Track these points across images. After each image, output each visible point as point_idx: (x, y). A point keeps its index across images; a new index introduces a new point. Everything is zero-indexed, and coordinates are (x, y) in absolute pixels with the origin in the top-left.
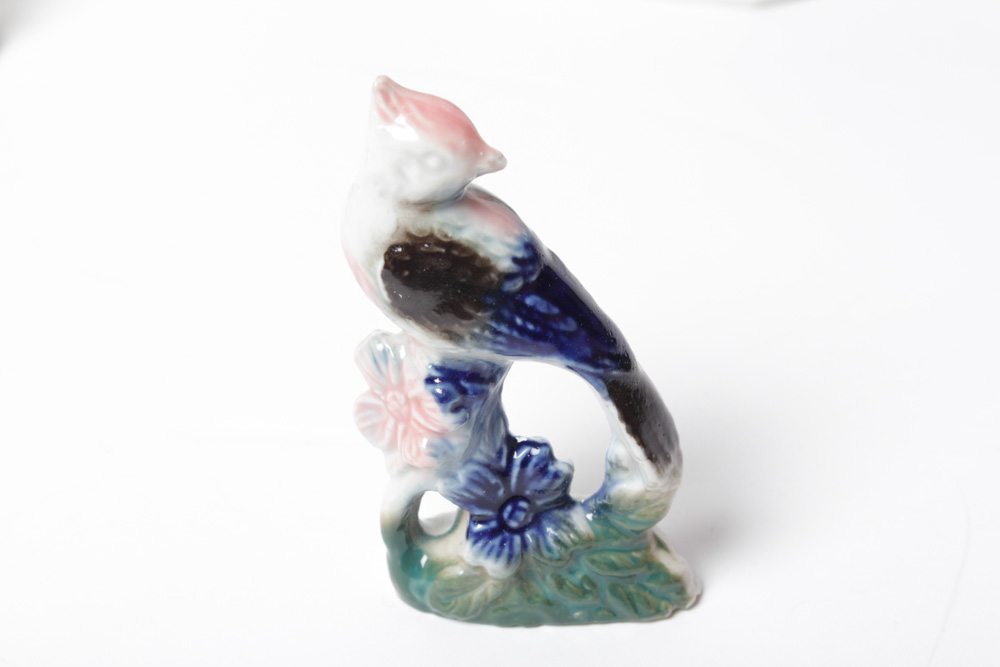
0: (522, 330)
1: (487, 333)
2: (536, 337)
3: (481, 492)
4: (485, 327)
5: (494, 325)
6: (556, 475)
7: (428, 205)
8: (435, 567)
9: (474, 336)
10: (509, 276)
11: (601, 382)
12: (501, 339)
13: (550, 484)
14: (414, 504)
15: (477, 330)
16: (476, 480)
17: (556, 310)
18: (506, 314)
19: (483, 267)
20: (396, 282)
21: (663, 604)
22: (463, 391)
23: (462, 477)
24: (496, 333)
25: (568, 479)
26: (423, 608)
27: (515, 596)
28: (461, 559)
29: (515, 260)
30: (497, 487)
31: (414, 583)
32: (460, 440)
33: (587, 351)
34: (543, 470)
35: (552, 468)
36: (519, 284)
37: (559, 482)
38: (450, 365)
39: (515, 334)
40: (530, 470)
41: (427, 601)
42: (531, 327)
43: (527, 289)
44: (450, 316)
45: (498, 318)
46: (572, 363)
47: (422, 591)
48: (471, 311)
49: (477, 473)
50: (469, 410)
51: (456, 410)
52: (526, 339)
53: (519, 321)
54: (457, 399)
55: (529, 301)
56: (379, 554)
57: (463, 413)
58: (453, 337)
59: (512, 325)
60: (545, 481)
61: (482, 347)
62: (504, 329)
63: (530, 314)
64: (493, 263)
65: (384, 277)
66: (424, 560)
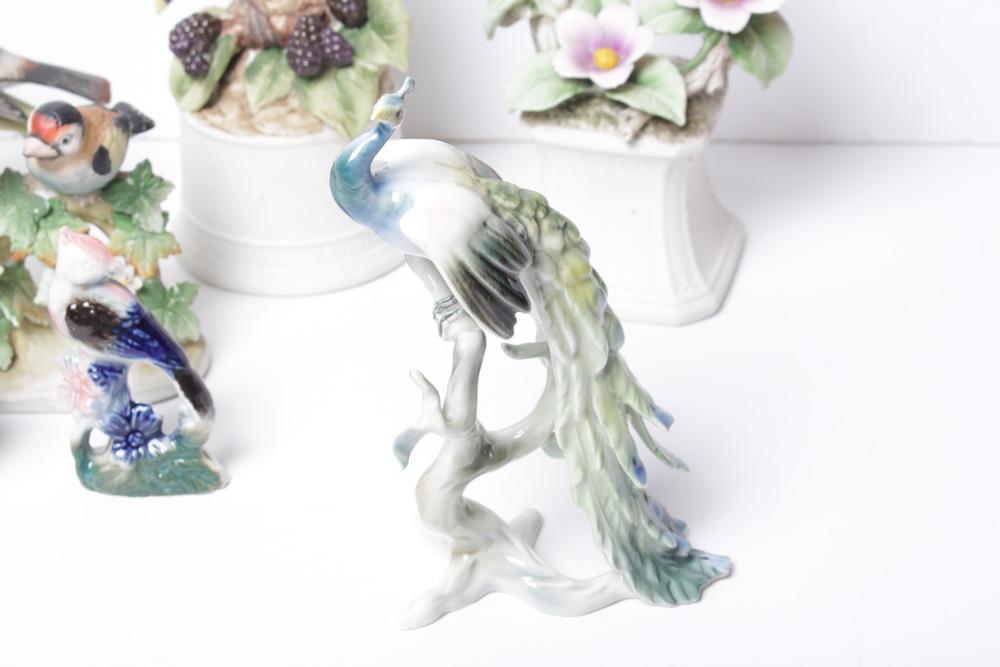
0: (132, 346)
1: (115, 347)
2: (138, 349)
3: (117, 427)
4: (114, 344)
5: (118, 342)
6: (154, 420)
7: (86, 286)
8: (96, 468)
9: (109, 348)
10: (125, 320)
11: (171, 372)
12: (121, 349)
13: (151, 425)
14: (87, 435)
15: (110, 345)
16: (114, 421)
17: (148, 337)
18: (124, 337)
19: (113, 316)
20: (71, 322)
21: (209, 486)
22: (106, 376)
23: (107, 418)
24: (119, 346)
25: (160, 424)
26: (91, 489)
27: (135, 480)
28: (108, 463)
29: (129, 313)
30: (124, 426)
31: (87, 476)
32: (105, 400)
33: (164, 356)
34: (147, 418)
35: (152, 416)
36: (130, 324)
37: (155, 424)
38: (100, 363)
39: (128, 347)
40: (141, 417)
41: (93, 484)
42: (136, 344)
43: (134, 326)
44: (97, 338)
45: (120, 339)
46: (156, 362)
47: (91, 480)
48: (106, 335)
49: (115, 418)
50: (109, 385)
51: (102, 384)
52: (134, 350)
53: (130, 341)
54: (103, 380)
55: (135, 332)
56: (70, 462)
57: (105, 387)
58: (99, 348)
59: (127, 343)
60: (148, 423)
61: (112, 353)
62: (123, 345)
63: (136, 338)
64: (117, 313)
65: (66, 320)
66: (90, 465)
